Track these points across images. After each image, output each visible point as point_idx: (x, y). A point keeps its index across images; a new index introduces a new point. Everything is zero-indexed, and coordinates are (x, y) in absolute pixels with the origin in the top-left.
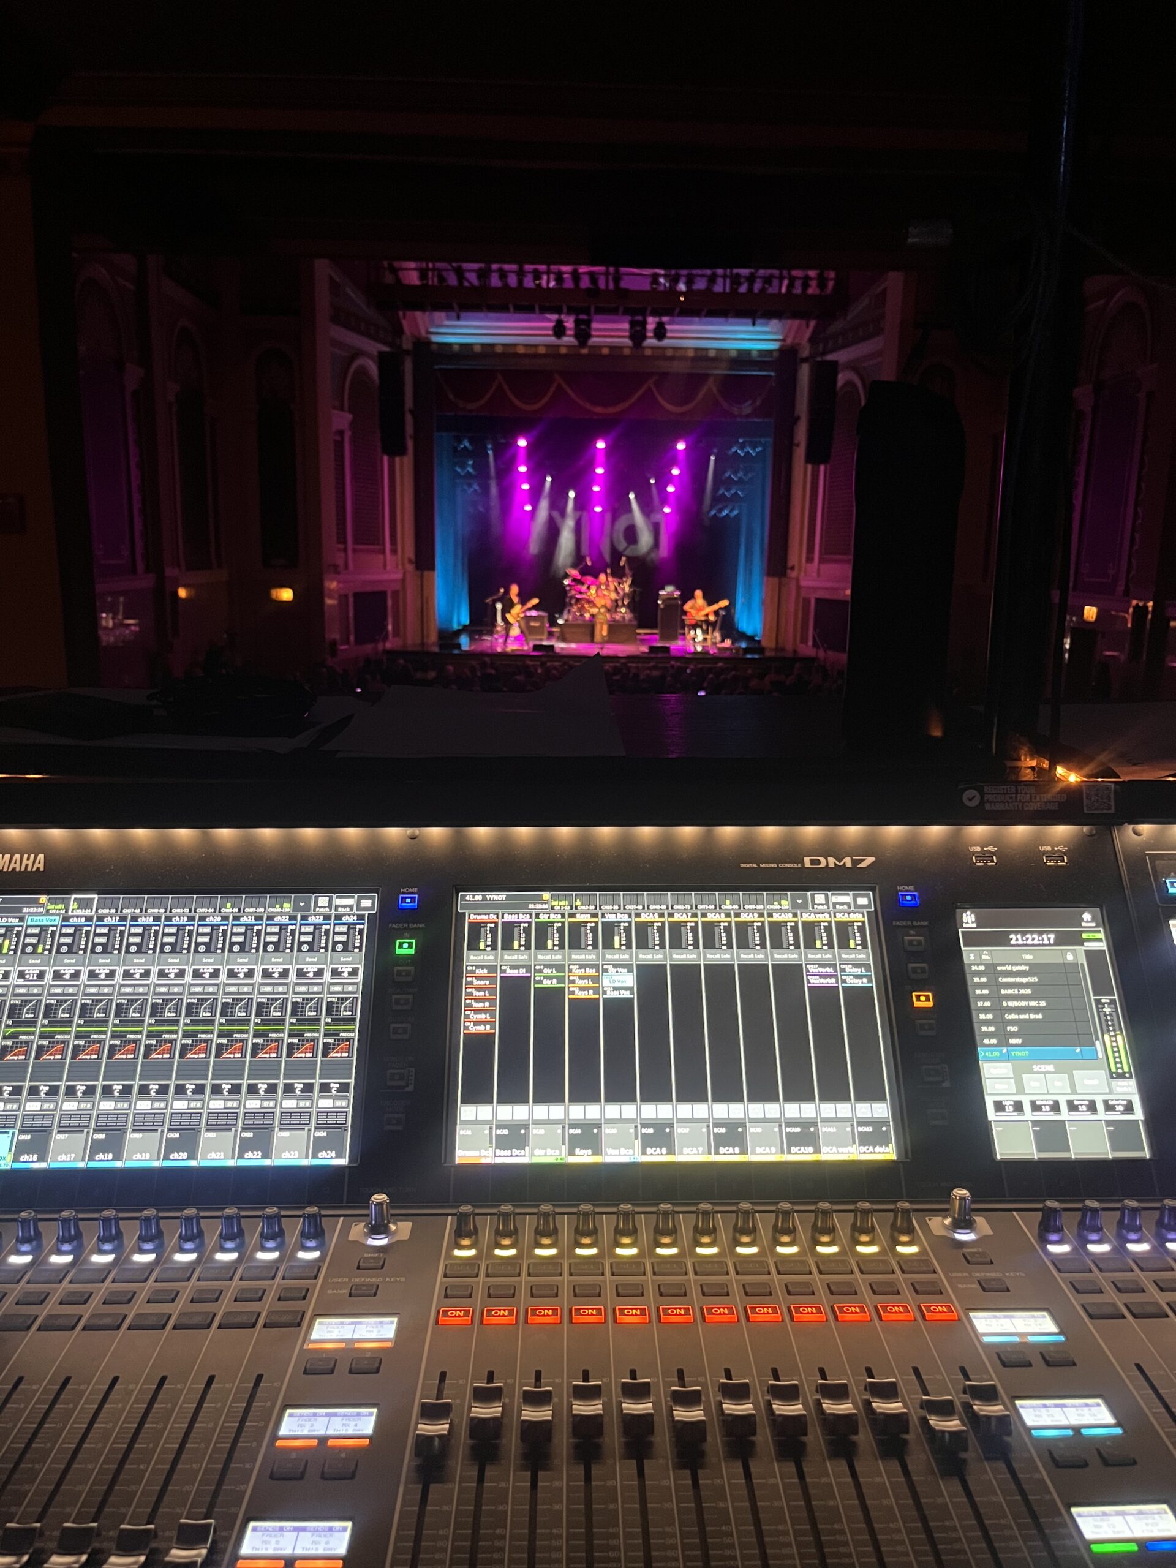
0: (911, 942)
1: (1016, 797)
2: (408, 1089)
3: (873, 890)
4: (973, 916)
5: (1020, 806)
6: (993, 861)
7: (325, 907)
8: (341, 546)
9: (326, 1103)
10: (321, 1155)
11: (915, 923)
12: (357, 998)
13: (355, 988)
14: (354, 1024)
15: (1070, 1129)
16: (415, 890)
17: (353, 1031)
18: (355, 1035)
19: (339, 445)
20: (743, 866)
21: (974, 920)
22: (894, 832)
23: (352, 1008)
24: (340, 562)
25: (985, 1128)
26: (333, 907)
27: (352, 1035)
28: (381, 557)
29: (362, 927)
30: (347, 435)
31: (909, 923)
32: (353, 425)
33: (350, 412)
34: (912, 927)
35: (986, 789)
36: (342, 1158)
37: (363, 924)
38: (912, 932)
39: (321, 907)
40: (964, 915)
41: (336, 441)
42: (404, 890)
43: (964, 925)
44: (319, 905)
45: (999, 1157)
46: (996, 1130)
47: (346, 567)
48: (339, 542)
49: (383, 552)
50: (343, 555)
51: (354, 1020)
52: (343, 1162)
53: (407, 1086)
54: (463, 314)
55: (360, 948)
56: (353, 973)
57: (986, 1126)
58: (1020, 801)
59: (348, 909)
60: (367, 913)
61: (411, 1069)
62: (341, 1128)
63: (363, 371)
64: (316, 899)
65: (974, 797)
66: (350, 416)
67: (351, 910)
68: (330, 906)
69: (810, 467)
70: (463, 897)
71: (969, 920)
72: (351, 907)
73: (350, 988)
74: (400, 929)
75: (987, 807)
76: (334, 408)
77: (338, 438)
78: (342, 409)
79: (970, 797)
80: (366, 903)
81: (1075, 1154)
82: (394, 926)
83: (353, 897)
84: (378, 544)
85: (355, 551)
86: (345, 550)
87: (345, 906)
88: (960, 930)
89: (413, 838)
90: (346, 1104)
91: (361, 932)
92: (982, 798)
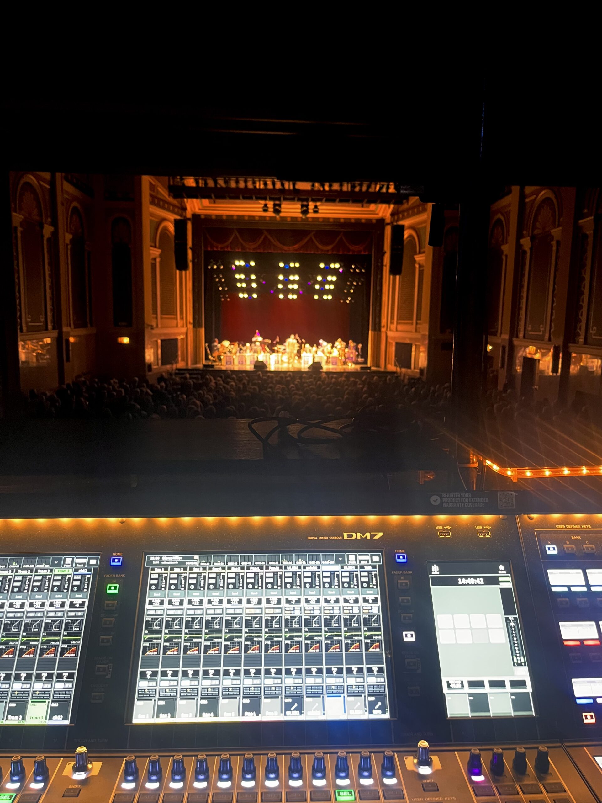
0: (401, 583)
1: (460, 500)
2: (107, 677)
3: (382, 552)
4: (437, 567)
5: (463, 504)
6: (449, 535)
7: (69, 564)
8: (155, 316)
9: (59, 686)
10: (54, 718)
11: (404, 572)
12: (83, 620)
13: (82, 613)
14: (80, 636)
15: (490, 698)
16: (121, 554)
17: (79, 640)
18: (80, 643)
19: (154, 266)
20: (309, 538)
21: (438, 570)
22: (395, 518)
23: (80, 626)
24: (154, 324)
25: (441, 698)
26: (74, 564)
27: (78, 642)
28: (175, 321)
29: (89, 576)
30: (158, 260)
31: (401, 572)
32: (161, 256)
33: (159, 248)
34: (403, 575)
35: (444, 495)
36: (66, 719)
37: (90, 574)
38: (403, 578)
39: (67, 564)
40: (433, 566)
41: (152, 263)
42: (115, 554)
43: (433, 573)
44: (66, 563)
45: (449, 716)
46: (448, 698)
47: (157, 326)
48: (153, 314)
49: (177, 319)
50: (155, 320)
51: (81, 633)
52: (67, 722)
53: (107, 675)
54: (217, 201)
55: (87, 589)
56: (82, 604)
57: (443, 696)
58: (463, 502)
59: (82, 565)
60: (93, 567)
61: (110, 664)
62: (67, 701)
63: (166, 229)
64: (65, 559)
65: (437, 499)
66: (160, 251)
67: (84, 566)
68: (72, 564)
69: (391, 277)
70: (149, 558)
71: (435, 570)
72: (84, 564)
73: (80, 614)
74: (110, 578)
75: (444, 505)
76: (151, 246)
77: (153, 262)
78: (155, 247)
79: (435, 500)
80: (93, 562)
81: (493, 714)
82: (107, 576)
83: (86, 558)
84: (173, 315)
85: (161, 318)
86: (157, 318)
87: (80, 564)
88: (430, 576)
89: (122, 522)
90: (70, 686)
91: (89, 578)
92: (441, 500)
